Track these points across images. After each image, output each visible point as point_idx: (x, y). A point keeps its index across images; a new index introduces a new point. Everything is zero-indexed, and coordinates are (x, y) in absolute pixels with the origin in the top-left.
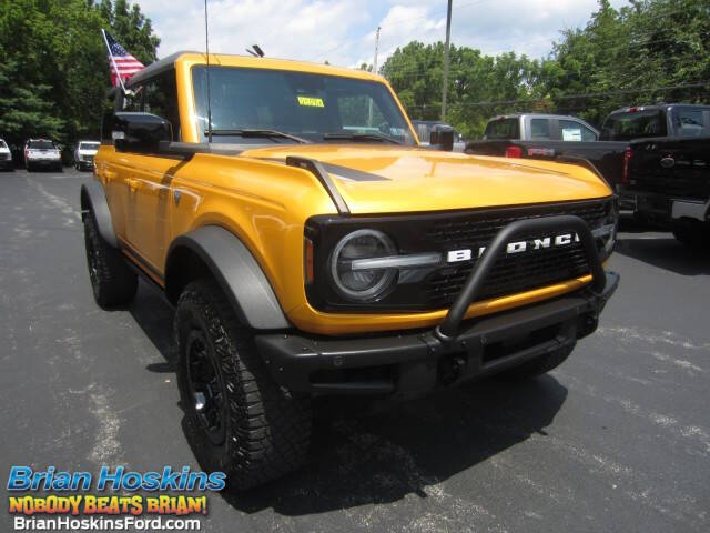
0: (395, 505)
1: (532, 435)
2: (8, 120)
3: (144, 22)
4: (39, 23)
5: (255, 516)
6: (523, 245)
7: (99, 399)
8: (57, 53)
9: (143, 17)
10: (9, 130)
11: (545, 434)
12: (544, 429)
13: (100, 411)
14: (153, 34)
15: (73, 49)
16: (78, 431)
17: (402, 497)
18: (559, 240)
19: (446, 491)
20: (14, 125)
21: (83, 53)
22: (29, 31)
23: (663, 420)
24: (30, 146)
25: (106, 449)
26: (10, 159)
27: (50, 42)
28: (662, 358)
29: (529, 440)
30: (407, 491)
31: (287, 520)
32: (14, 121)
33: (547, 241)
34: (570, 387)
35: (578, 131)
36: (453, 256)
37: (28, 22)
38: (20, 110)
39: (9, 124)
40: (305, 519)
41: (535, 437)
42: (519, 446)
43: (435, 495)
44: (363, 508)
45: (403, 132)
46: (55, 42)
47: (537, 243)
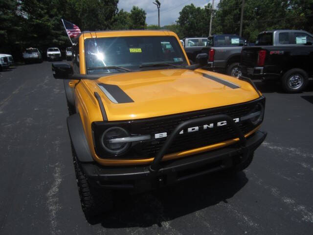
0: (147, 229)
1: (220, 202)
2: (59, 40)
5: (94, 226)
6: (197, 128)
7: (58, 170)
8: (77, 11)
10: (60, 44)
11: (226, 202)
12: (227, 200)
13: (57, 175)
15: (83, 8)
16: (46, 183)
17: (151, 225)
18: (219, 124)
19: (170, 225)
20: (62, 42)
21: (88, 9)
23: (288, 201)
24: (68, 50)
25: (53, 192)
26: (60, 56)
27: (74, 6)
28: (305, 166)
29: (218, 204)
30: (154, 223)
31: (104, 230)
32: (61, 40)
33: (212, 125)
34: (250, 179)
35: (305, 38)
36: (157, 136)
38: (64, 36)
39: (60, 42)
40: (111, 230)
41: (221, 203)
42: (212, 207)
43: (165, 227)
44: (134, 228)
45: (181, 59)
46: (76, 6)
47: (205, 126)
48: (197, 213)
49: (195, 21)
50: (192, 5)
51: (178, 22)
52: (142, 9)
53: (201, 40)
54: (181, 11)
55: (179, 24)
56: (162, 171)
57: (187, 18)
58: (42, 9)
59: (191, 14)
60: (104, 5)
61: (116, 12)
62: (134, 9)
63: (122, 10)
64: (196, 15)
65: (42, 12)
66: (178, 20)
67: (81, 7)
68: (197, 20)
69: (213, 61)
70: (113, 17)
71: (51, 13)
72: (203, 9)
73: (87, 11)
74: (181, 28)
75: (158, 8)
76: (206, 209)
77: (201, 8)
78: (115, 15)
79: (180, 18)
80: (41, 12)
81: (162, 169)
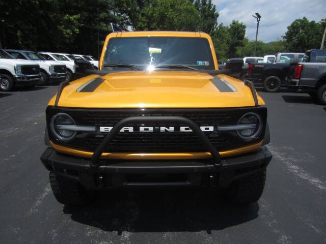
3: (213, 7)
4: (170, 13)
6: (151, 129)
8: (175, 25)
9: (212, 5)
11: (209, 233)
12: (213, 231)
14: (216, 12)
15: (182, 22)
18: (183, 129)
19: (129, 237)
21: (185, 23)
22: (166, 17)
27: (173, 20)
29: (197, 232)
33: (172, 129)
36: (102, 129)
37: (166, 13)
43: (123, 236)
45: (207, 63)
46: (175, 20)
47: (163, 129)
48: (166, 235)
49: (306, 36)
50: (304, 18)
51: (284, 37)
52: (242, 23)
53: (298, 56)
54: (290, 25)
55: (286, 40)
56: (102, 168)
57: (297, 33)
58: (144, 23)
59: (302, 29)
60: (203, 20)
61: (215, 26)
62: (234, 23)
63: (222, 24)
64: (308, 29)
65: (143, 25)
66: (285, 35)
67: (180, 22)
68: (309, 36)
69: (299, 79)
70: (212, 31)
71: (151, 27)
72: (318, 24)
73: (185, 25)
74: (287, 44)
75: (258, 21)
76: (180, 233)
77: (316, 22)
78: (213, 29)
79: (287, 34)
80: (141, 25)
81: (104, 167)
